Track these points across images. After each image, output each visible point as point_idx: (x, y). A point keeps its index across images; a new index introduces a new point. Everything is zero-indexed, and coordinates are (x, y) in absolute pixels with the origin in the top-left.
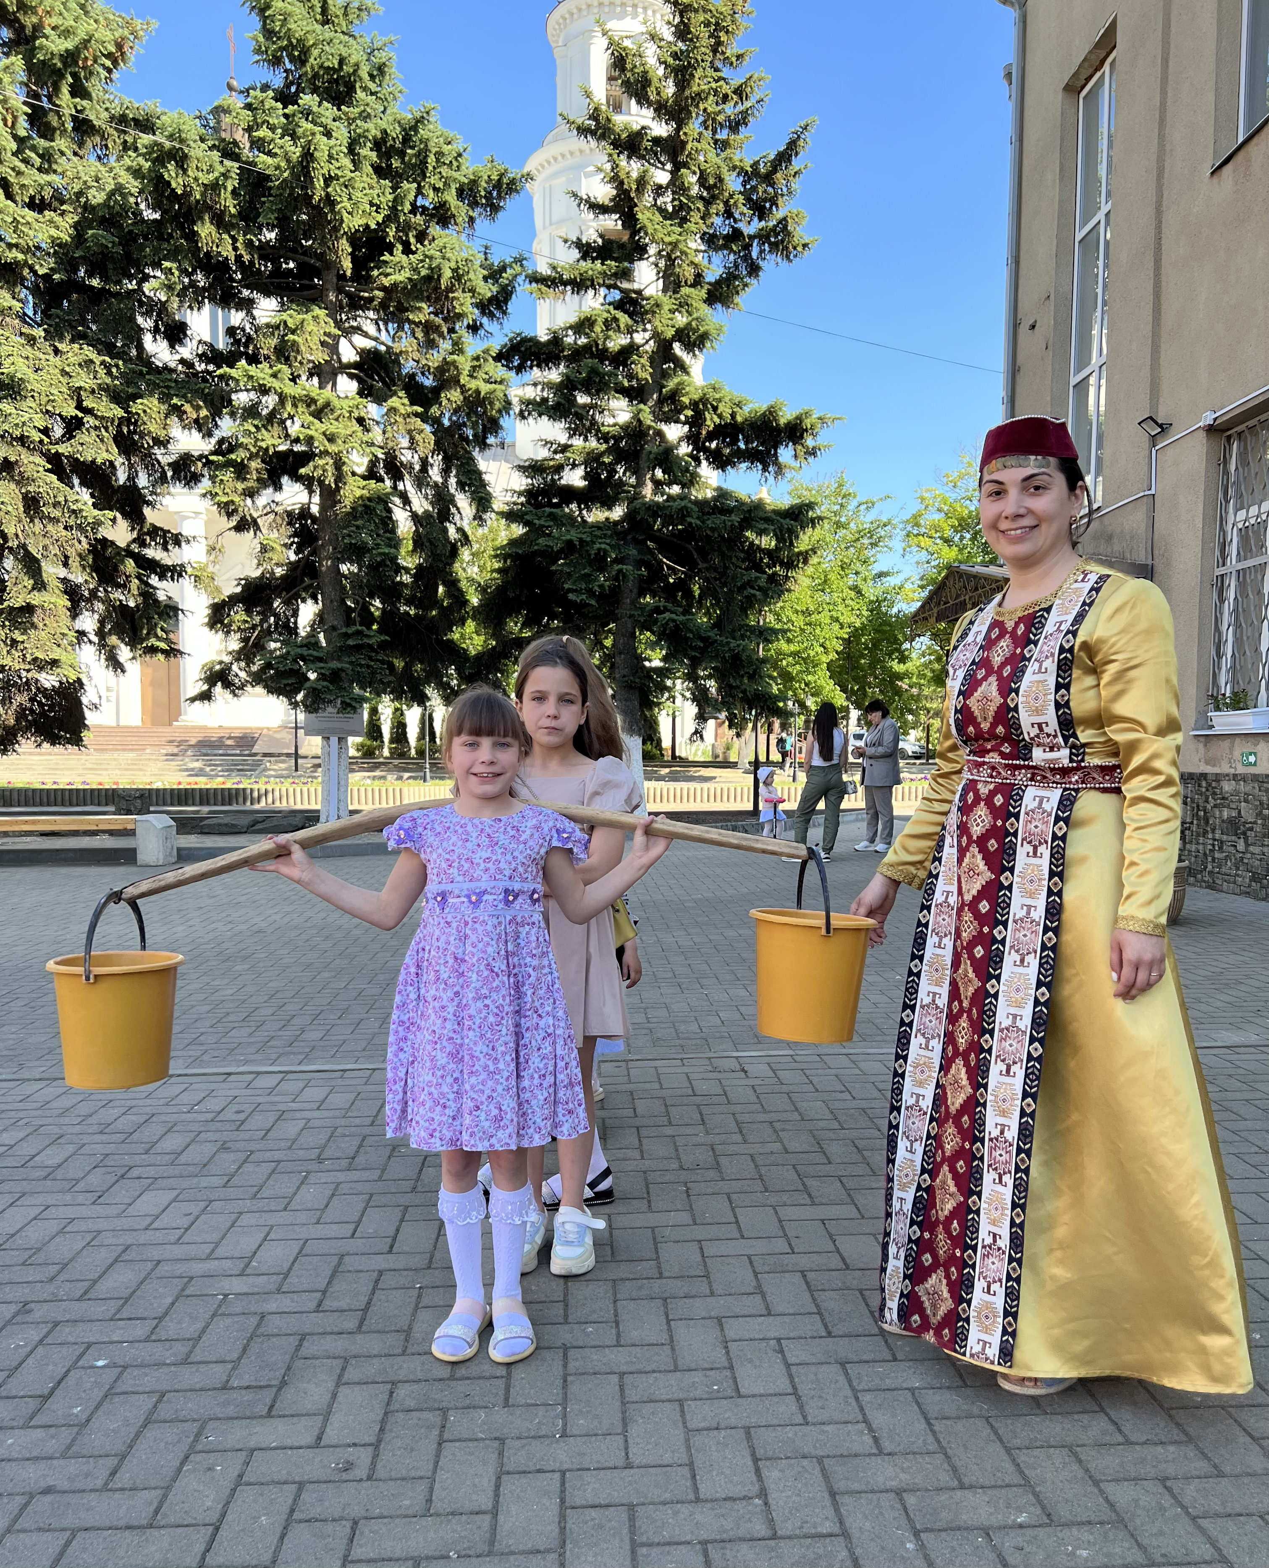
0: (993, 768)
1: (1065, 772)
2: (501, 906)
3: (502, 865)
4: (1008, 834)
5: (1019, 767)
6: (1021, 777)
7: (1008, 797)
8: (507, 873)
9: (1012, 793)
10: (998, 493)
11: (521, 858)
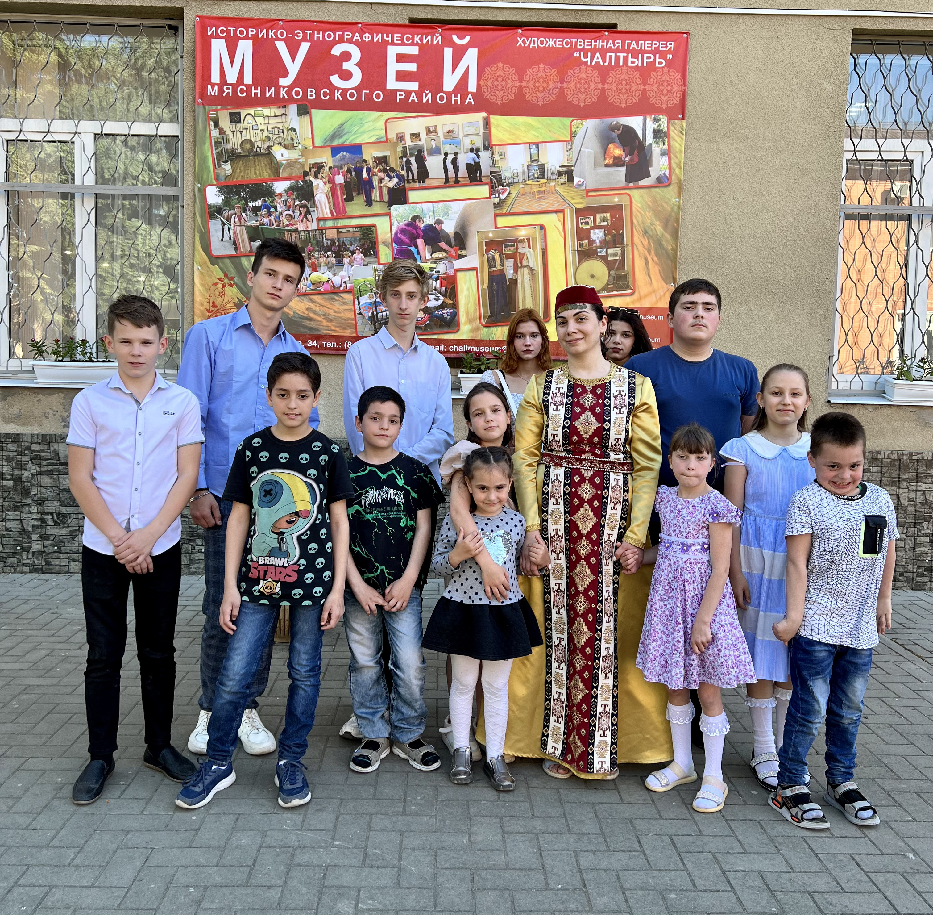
0: (591, 463)
1: (623, 465)
2: (679, 551)
3: (682, 529)
4: (604, 498)
5: (606, 462)
6: (607, 467)
7: (602, 479)
8: (684, 534)
9: (604, 476)
10: (563, 323)
11: (692, 526)
